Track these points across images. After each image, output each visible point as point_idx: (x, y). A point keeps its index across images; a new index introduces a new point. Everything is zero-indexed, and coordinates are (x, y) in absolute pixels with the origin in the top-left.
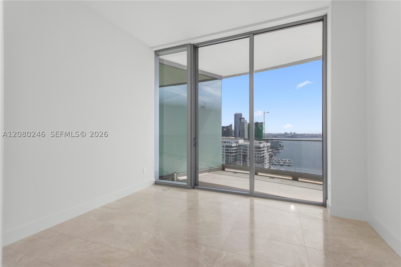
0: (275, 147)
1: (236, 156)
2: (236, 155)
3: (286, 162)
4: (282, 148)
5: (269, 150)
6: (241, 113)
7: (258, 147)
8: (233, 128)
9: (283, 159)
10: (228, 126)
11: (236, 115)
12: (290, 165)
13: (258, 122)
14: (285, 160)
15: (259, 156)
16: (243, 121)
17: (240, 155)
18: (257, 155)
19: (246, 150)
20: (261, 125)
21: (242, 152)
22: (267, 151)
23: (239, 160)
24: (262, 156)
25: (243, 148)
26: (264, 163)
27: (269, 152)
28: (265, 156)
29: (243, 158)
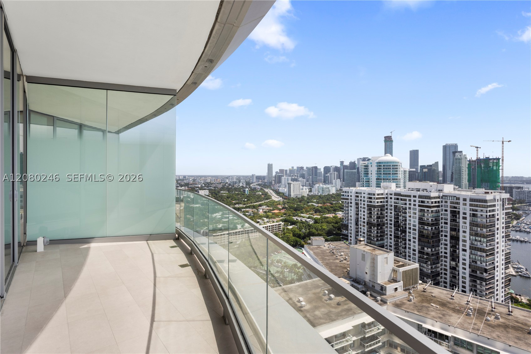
5: (507, 206)
6: (456, 144)
10: (431, 164)
11: (445, 148)
13: (490, 158)
15: (484, 214)
16: (460, 157)
17: (446, 211)
18: (479, 214)
19: (458, 203)
20: (496, 162)
21: (449, 207)
22: (502, 206)
23: (444, 220)
24: (490, 215)
25: (452, 200)
26: (494, 227)
27: (506, 209)
28: (496, 215)
29: (451, 217)
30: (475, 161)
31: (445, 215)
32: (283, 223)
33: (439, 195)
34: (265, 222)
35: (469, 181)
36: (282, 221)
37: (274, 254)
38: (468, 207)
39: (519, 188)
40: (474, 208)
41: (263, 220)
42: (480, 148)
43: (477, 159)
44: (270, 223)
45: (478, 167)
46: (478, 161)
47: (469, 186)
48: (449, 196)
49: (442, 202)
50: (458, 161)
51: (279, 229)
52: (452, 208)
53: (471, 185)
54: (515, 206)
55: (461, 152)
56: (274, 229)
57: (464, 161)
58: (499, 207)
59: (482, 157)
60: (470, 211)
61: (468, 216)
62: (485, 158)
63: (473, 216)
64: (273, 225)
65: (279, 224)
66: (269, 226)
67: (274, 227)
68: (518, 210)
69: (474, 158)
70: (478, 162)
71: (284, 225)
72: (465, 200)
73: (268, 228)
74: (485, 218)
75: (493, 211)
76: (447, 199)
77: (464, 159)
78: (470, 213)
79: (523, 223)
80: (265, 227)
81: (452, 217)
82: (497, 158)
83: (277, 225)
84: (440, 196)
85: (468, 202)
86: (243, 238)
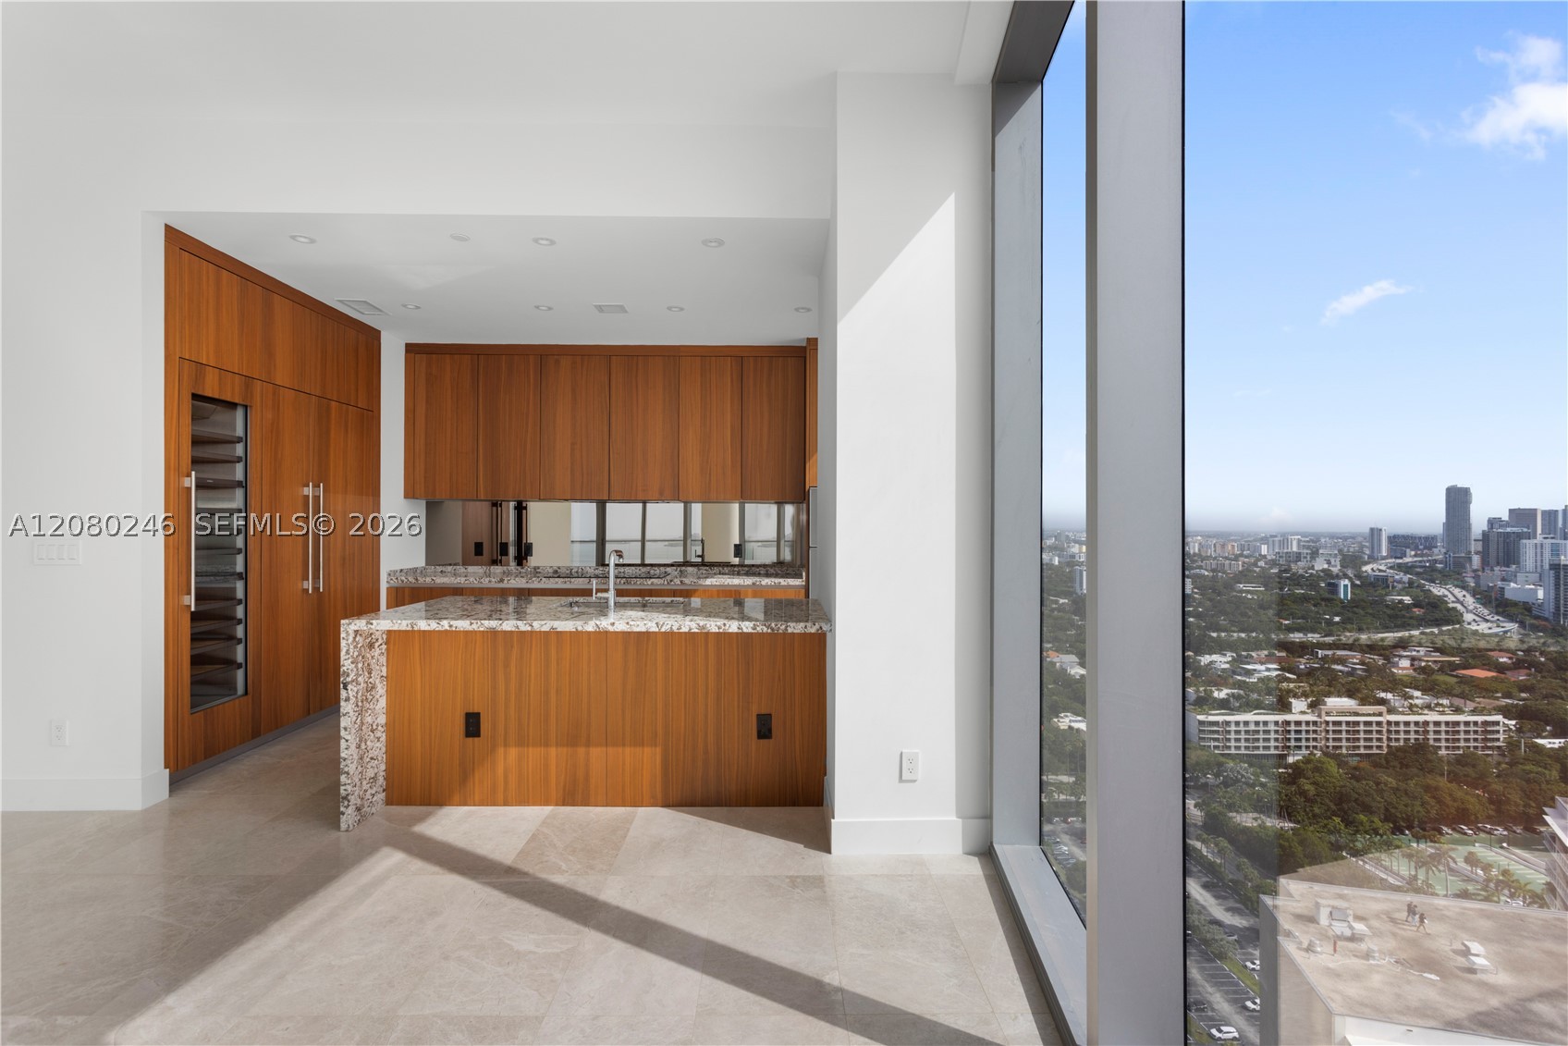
32: (1514, 722)
34: (1416, 706)
36: (1506, 712)
37: (1454, 829)
41: (1407, 697)
44: (1442, 713)
51: (1486, 740)
56: (1462, 736)
64: (1457, 723)
65: (1486, 723)
66: (1437, 724)
67: (1462, 728)
71: (1519, 730)
73: (1431, 728)
80: (1417, 723)
83: (1476, 723)
86: (1315, 747)
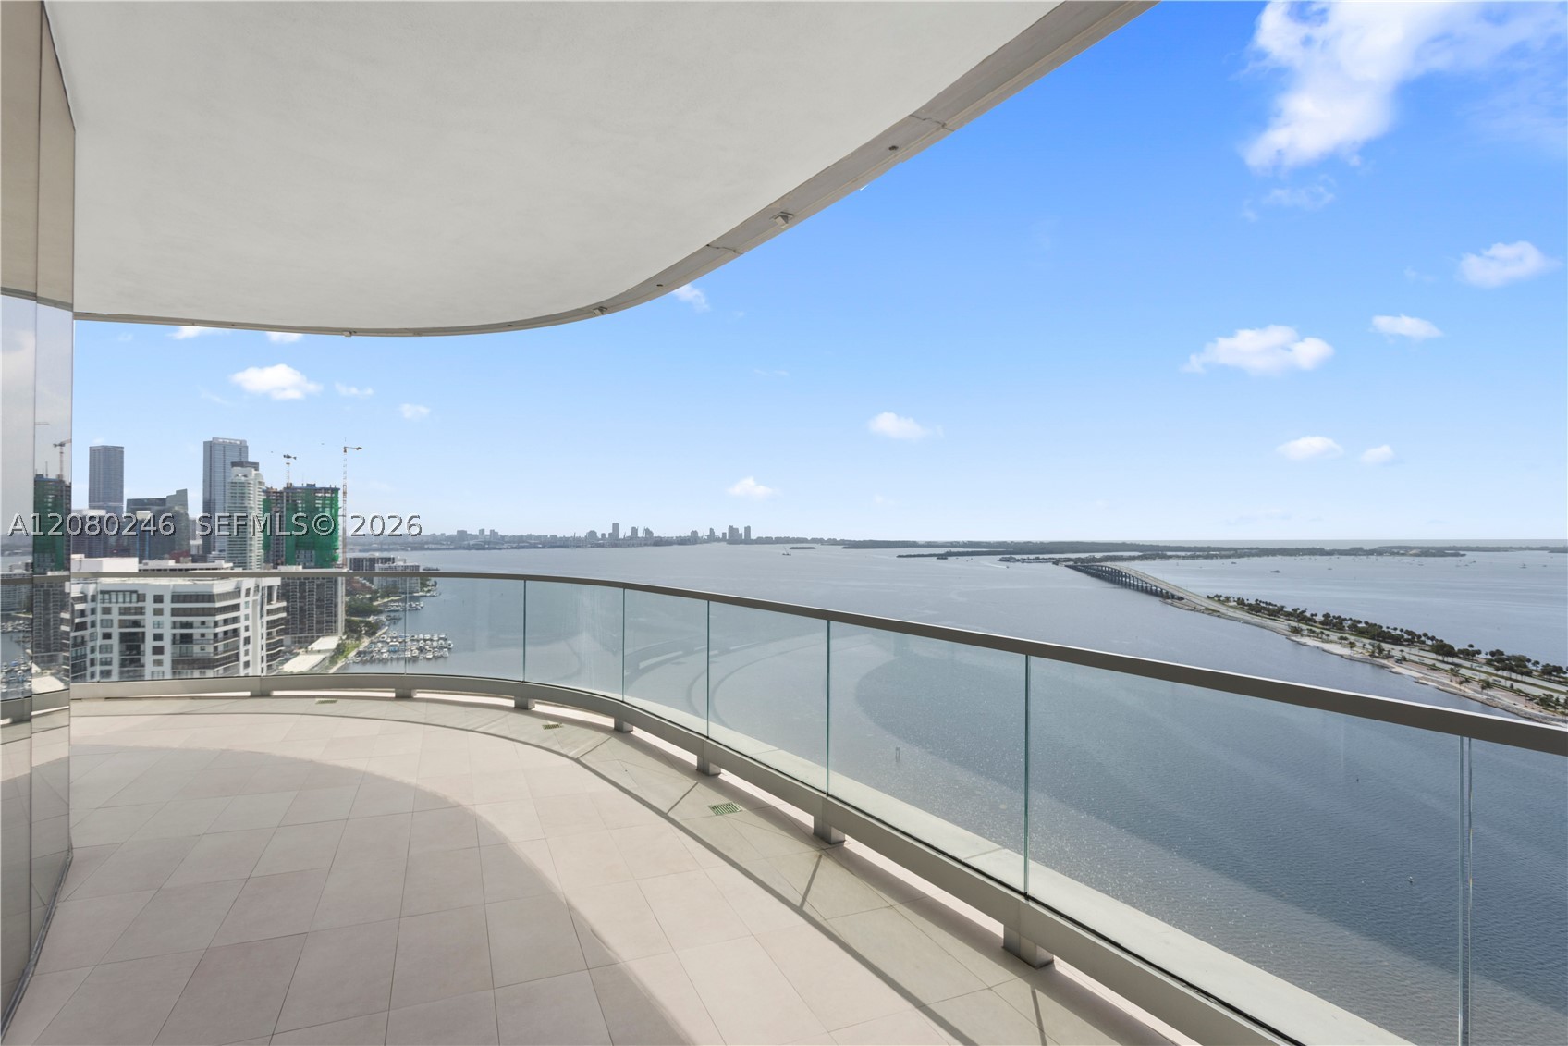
0: (400, 590)
1: (83, 643)
2: (83, 637)
3: (427, 647)
4: (429, 591)
5: (275, 604)
6: (241, 442)
7: (191, 596)
8: (195, 510)
9: (421, 636)
10: (165, 497)
11: (211, 448)
12: (441, 657)
13: (318, 486)
14: (428, 637)
15: (209, 632)
16: (243, 478)
17: (107, 636)
18: (196, 632)
19: (141, 611)
20: (331, 497)
21: (116, 624)
22: (259, 607)
23: (102, 664)
24: (226, 633)
25: (124, 602)
26: (238, 660)
27: (270, 612)
28: (243, 630)
29: (122, 653)
30: (281, 492)
31: (104, 650)
33: (82, 593)
35: (266, 546)
38: (167, 619)
39: (387, 560)
40: (184, 619)
42: (295, 458)
43: (287, 488)
45: (287, 509)
46: (288, 493)
47: (267, 561)
48: (117, 591)
49: (93, 611)
50: (238, 490)
52: (127, 627)
53: (271, 558)
54: (375, 603)
55: (255, 466)
57: (254, 491)
58: (249, 611)
59: (297, 484)
60: (174, 627)
61: (166, 643)
62: (305, 485)
63: (182, 642)
68: (380, 612)
69: (280, 487)
70: (288, 497)
72: (158, 599)
74: (212, 642)
75: (235, 620)
76: (110, 602)
77: (255, 484)
78: (174, 635)
79: (380, 641)
81: (128, 653)
82: (333, 487)
84: (86, 596)
85: (167, 605)
